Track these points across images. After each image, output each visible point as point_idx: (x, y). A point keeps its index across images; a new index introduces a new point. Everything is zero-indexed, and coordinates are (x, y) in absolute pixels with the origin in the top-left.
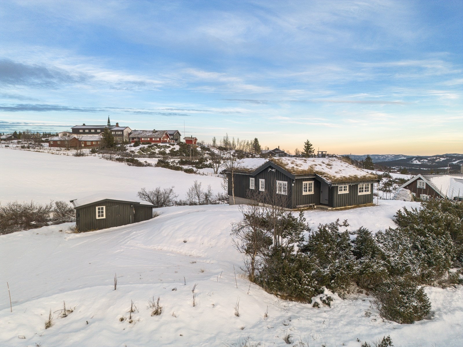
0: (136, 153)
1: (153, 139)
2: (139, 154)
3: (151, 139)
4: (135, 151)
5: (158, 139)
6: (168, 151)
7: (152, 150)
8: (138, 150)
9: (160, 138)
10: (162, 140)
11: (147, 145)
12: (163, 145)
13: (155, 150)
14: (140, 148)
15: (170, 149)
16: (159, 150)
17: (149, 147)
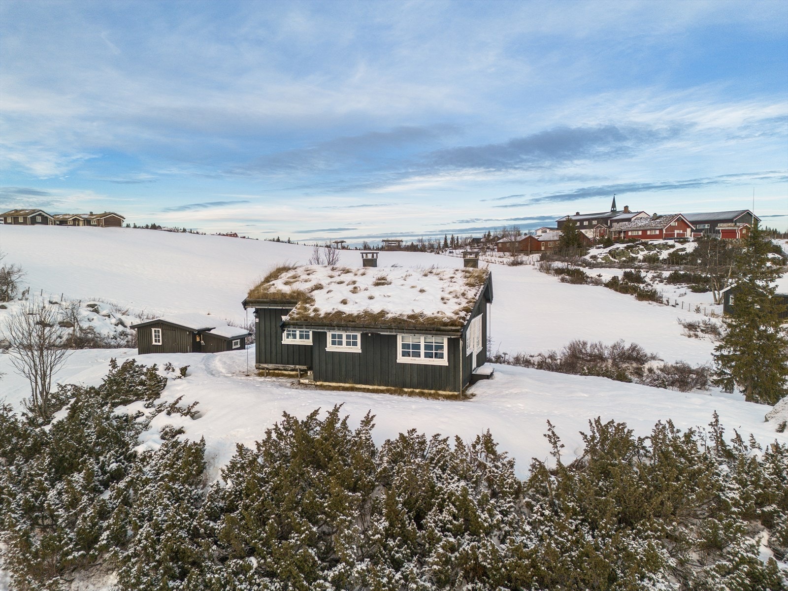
0: (599, 260)
1: (649, 233)
2: (603, 261)
3: (644, 231)
4: (598, 256)
5: (657, 232)
6: (664, 255)
7: (631, 254)
8: (605, 255)
9: (661, 230)
10: (664, 232)
11: (625, 245)
12: (659, 244)
13: (638, 253)
14: (610, 251)
15: (671, 250)
16: (646, 252)
17: (627, 248)
